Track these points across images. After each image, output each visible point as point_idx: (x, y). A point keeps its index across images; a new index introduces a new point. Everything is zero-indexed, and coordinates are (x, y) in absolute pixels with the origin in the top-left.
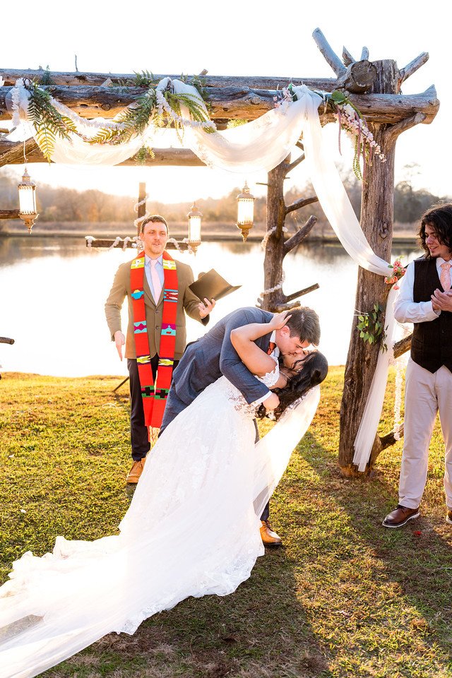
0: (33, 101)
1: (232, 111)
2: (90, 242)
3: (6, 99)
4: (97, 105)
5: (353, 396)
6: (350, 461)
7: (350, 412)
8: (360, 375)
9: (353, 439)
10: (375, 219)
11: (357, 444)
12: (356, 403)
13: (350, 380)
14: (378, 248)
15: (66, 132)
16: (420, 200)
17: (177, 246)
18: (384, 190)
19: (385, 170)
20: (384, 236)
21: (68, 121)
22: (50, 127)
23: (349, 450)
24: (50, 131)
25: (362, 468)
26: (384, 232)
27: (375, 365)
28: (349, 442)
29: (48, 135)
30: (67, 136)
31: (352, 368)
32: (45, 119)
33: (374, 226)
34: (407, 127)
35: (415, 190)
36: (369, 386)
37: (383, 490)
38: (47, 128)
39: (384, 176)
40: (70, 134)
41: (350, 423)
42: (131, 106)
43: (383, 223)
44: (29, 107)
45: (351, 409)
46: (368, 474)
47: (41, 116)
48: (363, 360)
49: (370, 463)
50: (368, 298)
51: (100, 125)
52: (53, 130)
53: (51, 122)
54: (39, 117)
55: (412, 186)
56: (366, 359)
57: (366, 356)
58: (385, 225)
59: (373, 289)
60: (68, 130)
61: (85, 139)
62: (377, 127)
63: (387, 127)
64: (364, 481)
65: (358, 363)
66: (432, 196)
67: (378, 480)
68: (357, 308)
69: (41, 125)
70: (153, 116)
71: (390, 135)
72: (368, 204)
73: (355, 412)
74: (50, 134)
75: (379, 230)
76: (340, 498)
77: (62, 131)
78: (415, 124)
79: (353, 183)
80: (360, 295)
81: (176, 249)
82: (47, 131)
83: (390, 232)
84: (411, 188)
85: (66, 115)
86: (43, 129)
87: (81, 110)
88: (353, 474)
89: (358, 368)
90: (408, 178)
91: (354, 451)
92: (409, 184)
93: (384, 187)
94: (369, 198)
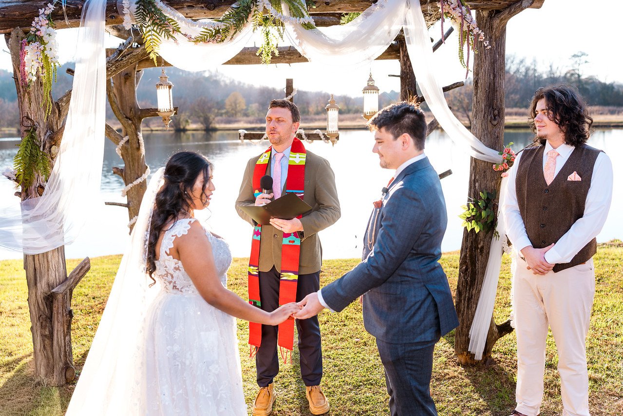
0: (140, 5)
1: (333, 5)
2: (242, 135)
3: (118, 4)
4: (203, 6)
5: (467, 283)
6: (466, 348)
7: (464, 300)
8: (473, 263)
9: (469, 327)
10: (485, 106)
11: (472, 332)
12: (469, 290)
13: (464, 268)
14: (489, 136)
15: (171, 33)
16: (588, 87)
17: (322, 137)
18: (495, 76)
19: (495, 56)
20: (495, 123)
21: (173, 23)
22: (155, 29)
23: (464, 337)
24: (156, 32)
25: (479, 356)
26: (495, 119)
27: (488, 253)
28: (464, 330)
29: (154, 37)
30: (172, 37)
31: (465, 256)
32: (151, 21)
33: (485, 113)
34: (515, 13)
35: (583, 77)
36: (483, 274)
37: (497, 380)
38: (153, 30)
39: (493, 63)
40: (176, 35)
41: (464, 310)
42: (234, 6)
43: (494, 109)
44: (136, 10)
45: (465, 297)
46: (485, 362)
47: (147, 19)
48: (477, 248)
49: (487, 351)
50: (480, 185)
51: (205, 24)
52: (158, 31)
53: (157, 24)
54: (145, 20)
55: (580, 74)
56: (479, 246)
57: (480, 243)
58: (496, 112)
59: (485, 176)
60: (174, 30)
61: (190, 38)
62: (485, 14)
63: (495, 14)
64: (479, 369)
65: (471, 250)
66: (600, 83)
67: (493, 369)
68: (470, 195)
69: (147, 27)
70: (252, 13)
71: (498, 21)
72: (479, 91)
73: (469, 299)
74: (156, 36)
75: (489, 117)
76: (451, 388)
77: (168, 32)
78: (522, 9)
79: (524, 74)
80: (473, 183)
81: (321, 139)
82: (153, 32)
83: (502, 118)
84: (579, 76)
85: (171, 17)
86: (150, 31)
87: (188, 11)
88: (469, 362)
89: (471, 255)
90: (576, 66)
91: (469, 340)
92: (577, 72)
93: (494, 74)
94: (479, 85)
